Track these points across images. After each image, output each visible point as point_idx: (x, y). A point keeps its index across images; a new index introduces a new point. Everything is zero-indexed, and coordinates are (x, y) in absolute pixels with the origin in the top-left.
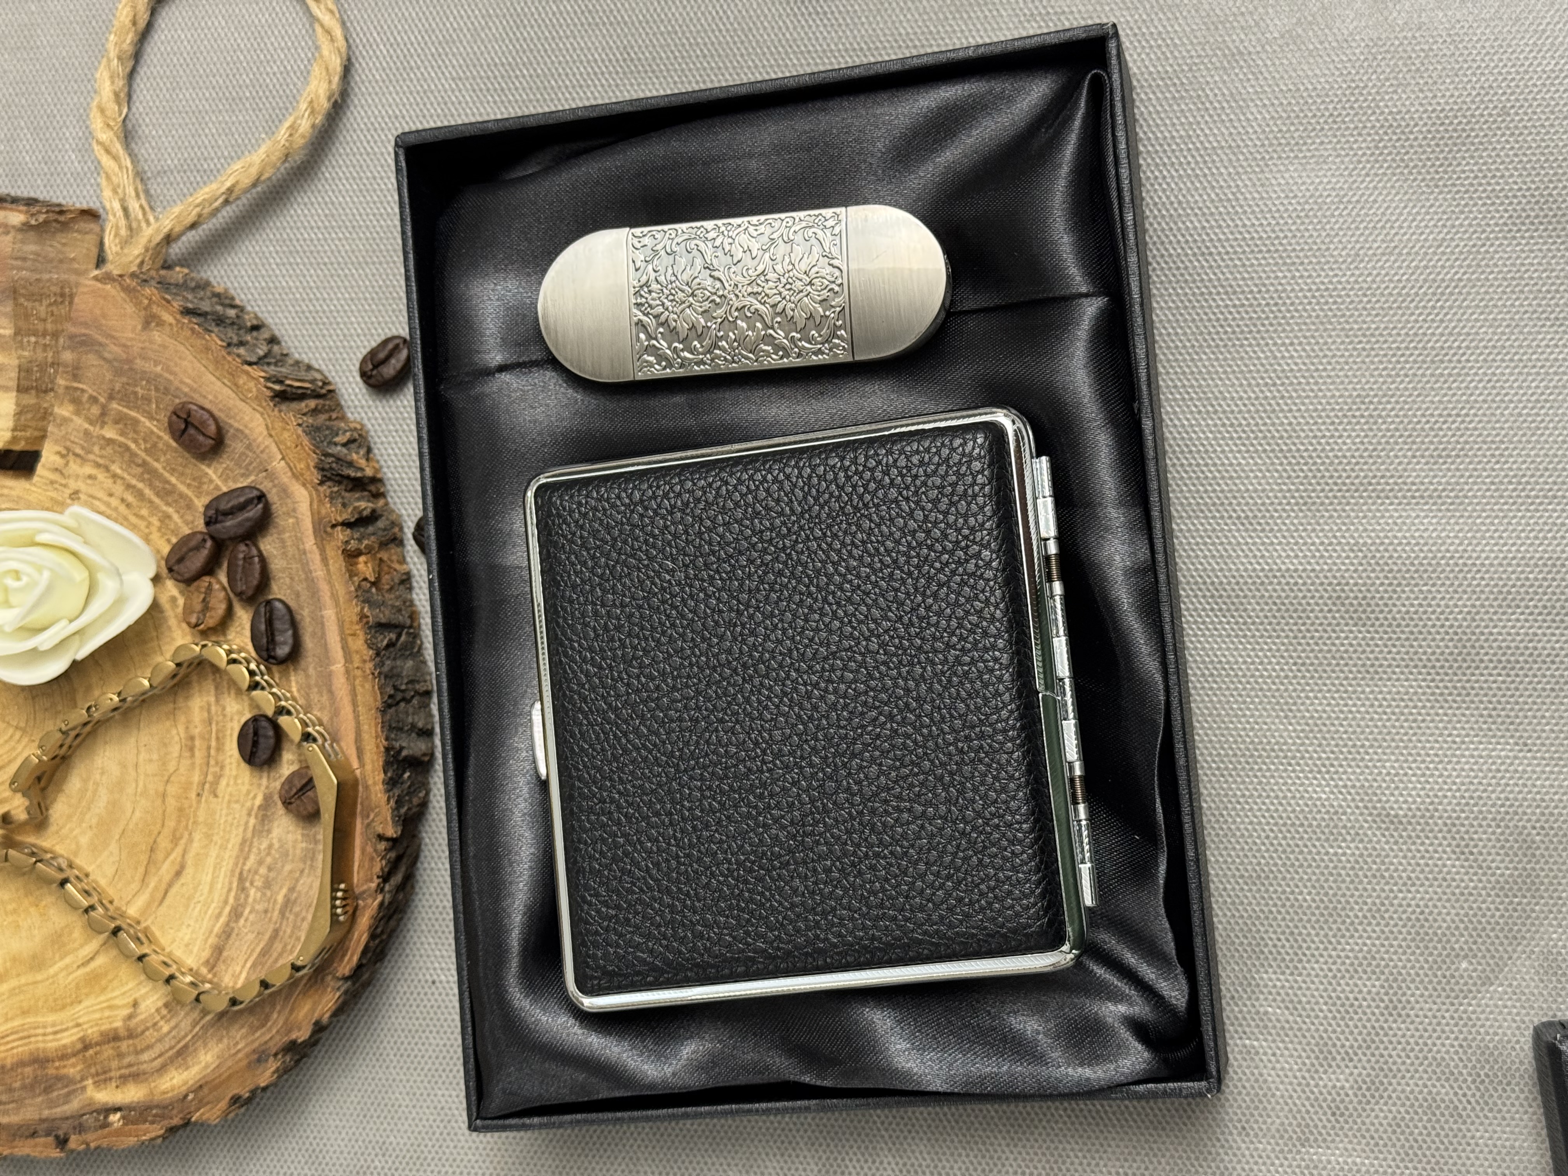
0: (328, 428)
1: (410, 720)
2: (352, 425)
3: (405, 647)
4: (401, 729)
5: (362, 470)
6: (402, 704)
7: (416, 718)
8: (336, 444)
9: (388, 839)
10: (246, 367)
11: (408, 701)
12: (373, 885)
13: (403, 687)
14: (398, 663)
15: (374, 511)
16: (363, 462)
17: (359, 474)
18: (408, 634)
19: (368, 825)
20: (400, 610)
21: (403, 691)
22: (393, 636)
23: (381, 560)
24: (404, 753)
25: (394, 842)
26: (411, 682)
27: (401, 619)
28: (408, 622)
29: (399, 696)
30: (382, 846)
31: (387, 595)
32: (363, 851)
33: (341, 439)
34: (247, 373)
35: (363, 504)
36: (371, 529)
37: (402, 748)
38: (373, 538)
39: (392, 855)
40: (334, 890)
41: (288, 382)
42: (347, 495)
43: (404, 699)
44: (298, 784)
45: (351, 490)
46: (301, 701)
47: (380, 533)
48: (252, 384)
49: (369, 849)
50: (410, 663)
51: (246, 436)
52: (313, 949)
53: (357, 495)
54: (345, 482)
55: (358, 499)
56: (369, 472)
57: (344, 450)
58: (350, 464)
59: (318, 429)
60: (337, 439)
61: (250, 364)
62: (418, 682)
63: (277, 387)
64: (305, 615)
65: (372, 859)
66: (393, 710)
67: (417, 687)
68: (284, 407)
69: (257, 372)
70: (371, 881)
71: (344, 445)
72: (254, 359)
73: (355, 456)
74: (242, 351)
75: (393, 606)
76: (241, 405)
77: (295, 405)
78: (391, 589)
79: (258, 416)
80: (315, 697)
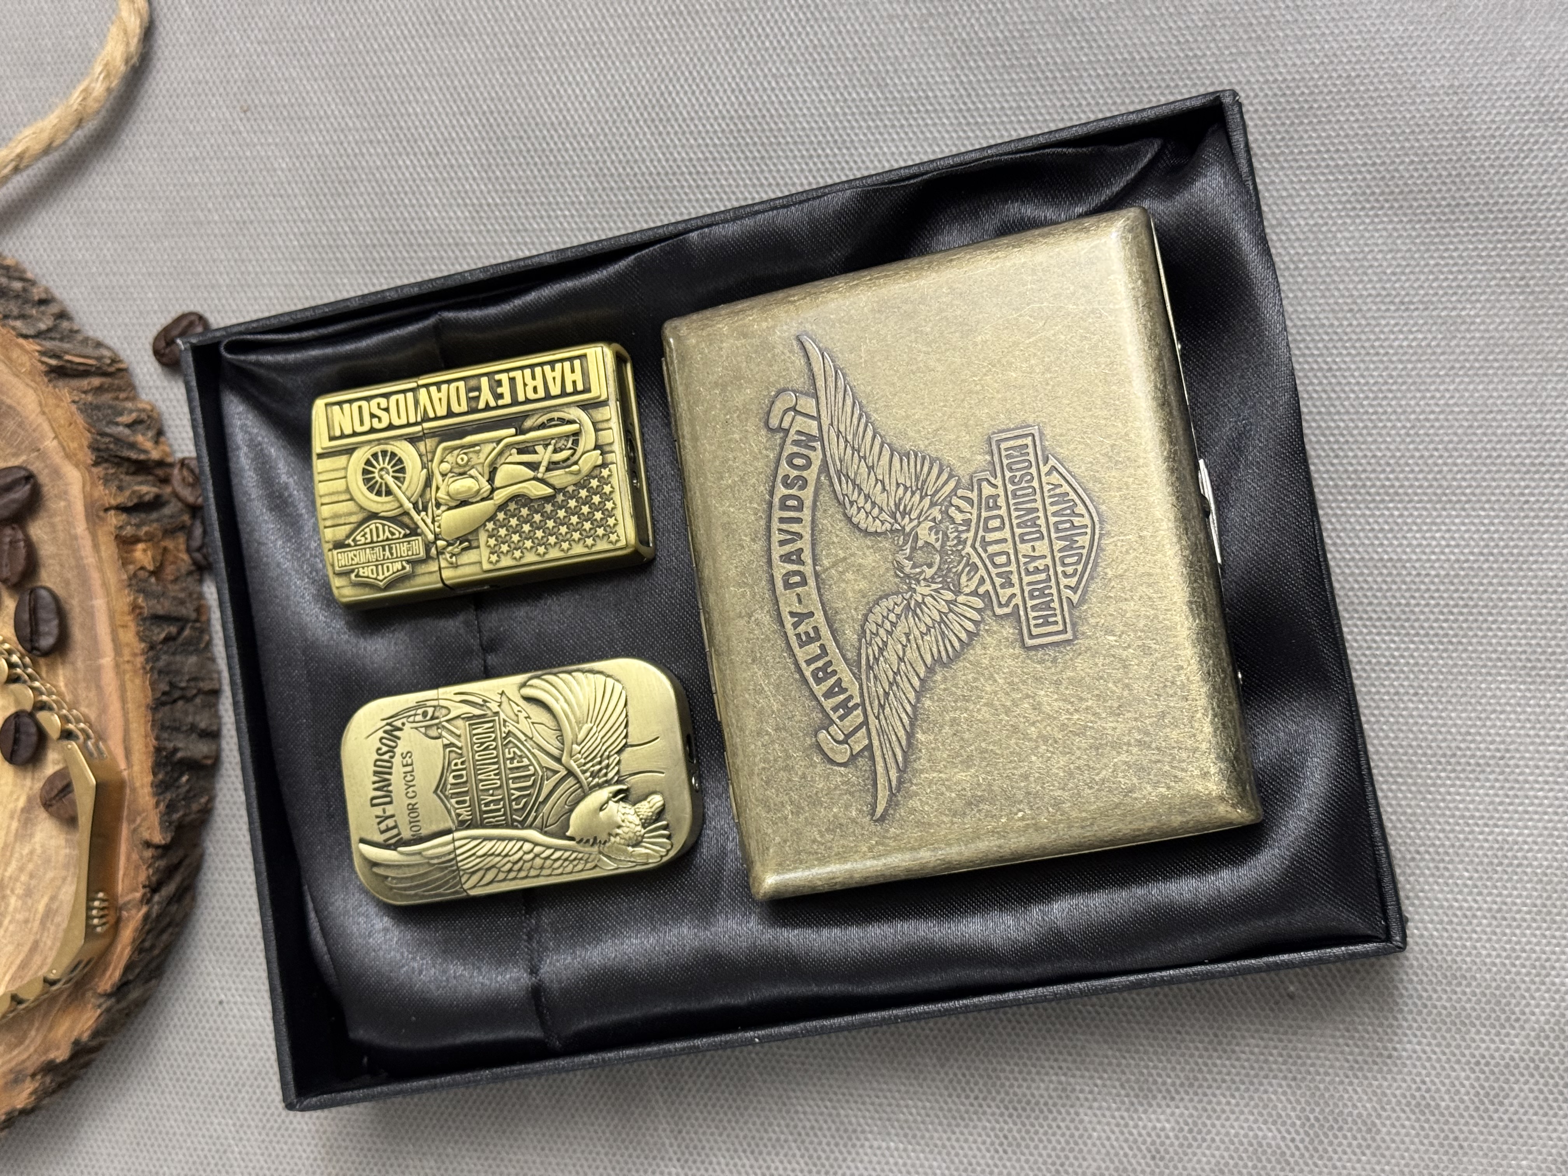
0: (110, 407)
1: (190, 719)
2: (141, 406)
3: (189, 642)
4: (177, 729)
5: (145, 452)
6: (180, 703)
7: (198, 718)
8: (117, 424)
9: (157, 847)
10: (21, 341)
11: (188, 700)
12: (138, 895)
13: (183, 684)
14: (178, 658)
15: (157, 497)
16: (149, 445)
17: (142, 457)
18: (192, 628)
19: (135, 830)
20: (182, 602)
21: (183, 689)
22: (173, 630)
23: (165, 549)
24: (180, 755)
25: (164, 850)
26: (194, 679)
27: (187, 611)
28: (193, 615)
29: (177, 694)
30: (149, 853)
31: (170, 586)
32: (128, 858)
33: (126, 419)
34: (21, 347)
35: (144, 489)
36: (154, 515)
37: (176, 750)
38: (155, 525)
39: (161, 863)
40: (90, 899)
41: (68, 357)
42: (128, 478)
43: (182, 697)
44: (60, 785)
45: (134, 473)
46: (68, 698)
47: (166, 521)
48: (25, 359)
49: (135, 856)
50: (193, 659)
51: (18, 414)
52: (66, 961)
53: (140, 479)
54: (126, 464)
55: (141, 483)
56: (155, 455)
57: (127, 431)
58: (133, 446)
59: (98, 408)
60: (120, 419)
61: (26, 337)
62: (203, 680)
63: (53, 362)
64: (74, 607)
65: (137, 868)
66: (167, 708)
67: (201, 685)
68: (60, 383)
69: (32, 346)
70: (135, 890)
71: (129, 426)
72: (31, 332)
73: (140, 438)
74: (18, 324)
75: (174, 598)
76: (14, 380)
77: (75, 383)
78: (176, 580)
79: (31, 392)
80: (82, 693)
